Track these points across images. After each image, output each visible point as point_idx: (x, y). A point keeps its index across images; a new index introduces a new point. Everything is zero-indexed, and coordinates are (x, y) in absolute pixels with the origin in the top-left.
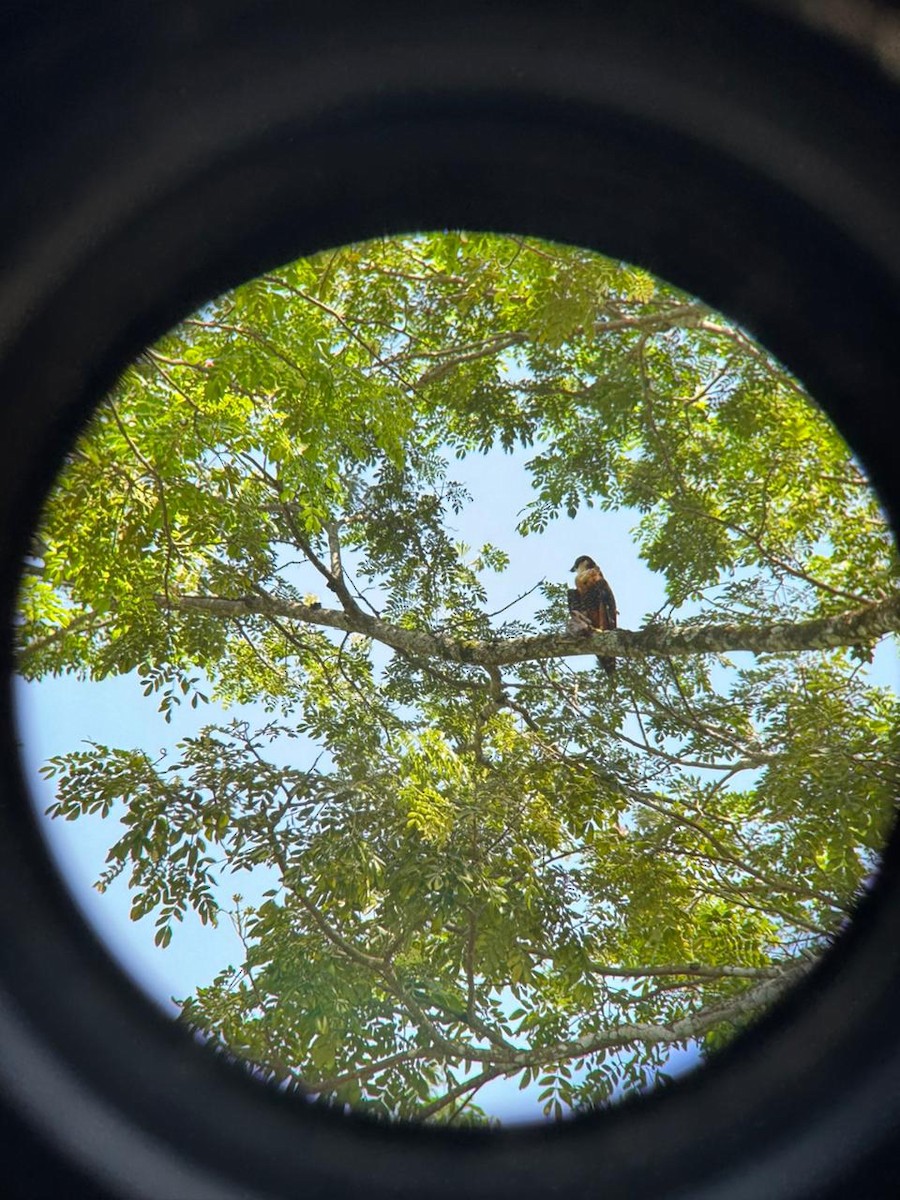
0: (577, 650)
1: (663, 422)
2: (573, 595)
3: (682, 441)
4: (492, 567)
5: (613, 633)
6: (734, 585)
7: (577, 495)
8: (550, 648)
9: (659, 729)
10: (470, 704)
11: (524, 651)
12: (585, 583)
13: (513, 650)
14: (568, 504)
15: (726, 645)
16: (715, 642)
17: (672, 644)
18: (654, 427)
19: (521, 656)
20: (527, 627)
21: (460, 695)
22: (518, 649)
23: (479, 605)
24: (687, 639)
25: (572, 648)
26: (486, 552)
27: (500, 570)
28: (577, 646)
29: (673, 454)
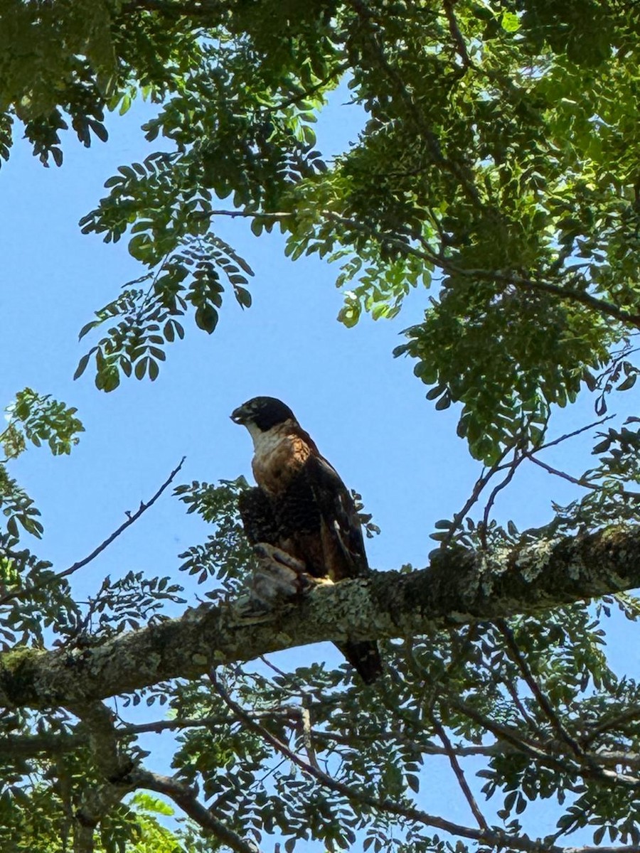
0: (281, 637)
1: (401, 44)
2: (253, 504)
3: (451, 82)
4: (45, 443)
5: (358, 583)
6: (612, 436)
7: (214, 276)
8: (216, 642)
9: (512, 785)
10: (56, 789)
11: (155, 658)
12: (277, 474)
13: (129, 658)
14: (195, 298)
15: (615, 578)
16: (591, 574)
17: (497, 591)
18: (383, 58)
19: (152, 672)
20: (161, 588)
21: (27, 770)
22: (141, 656)
23: (26, 541)
24: (528, 577)
25: (267, 635)
26: (23, 411)
27: (64, 449)
28: (278, 627)
29: (440, 116)
